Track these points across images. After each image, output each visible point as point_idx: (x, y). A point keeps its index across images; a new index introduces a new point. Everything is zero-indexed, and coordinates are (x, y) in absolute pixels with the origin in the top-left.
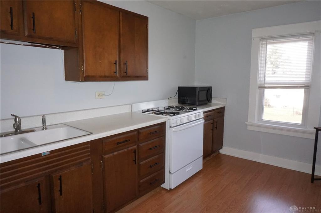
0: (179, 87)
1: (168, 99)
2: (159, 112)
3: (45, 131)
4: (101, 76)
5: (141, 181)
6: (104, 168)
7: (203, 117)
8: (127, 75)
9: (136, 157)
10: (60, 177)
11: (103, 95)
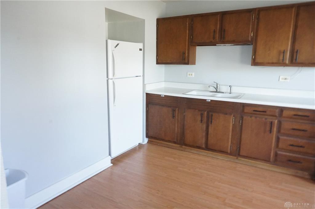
4: (269, 63)
5: (278, 152)
6: (242, 123)
8: (298, 62)
9: (275, 129)
10: (212, 115)
11: (286, 79)
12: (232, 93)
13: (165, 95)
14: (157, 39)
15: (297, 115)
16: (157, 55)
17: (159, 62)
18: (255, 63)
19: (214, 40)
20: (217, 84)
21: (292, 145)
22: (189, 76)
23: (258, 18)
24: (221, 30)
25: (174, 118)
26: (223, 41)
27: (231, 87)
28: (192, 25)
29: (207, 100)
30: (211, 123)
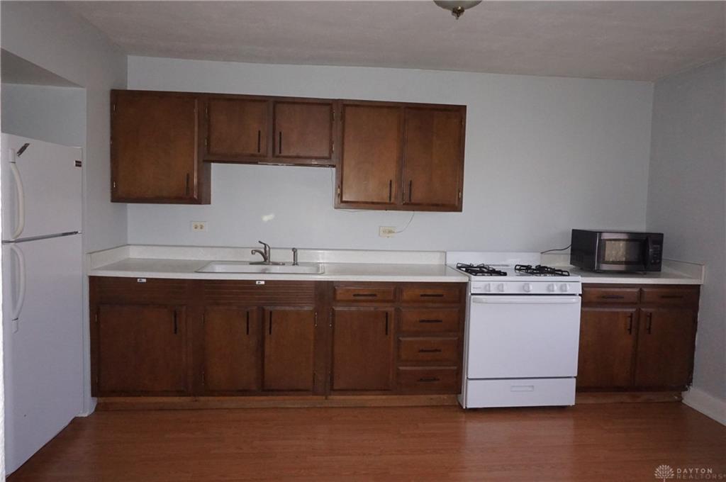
0: (573, 230)
1: (542, 253)
2: (488, 269)
3: (296, 267)
4: (367, 203)
5: (401, 368)
6: (333, 323)
7: (581, 293)
8: (413, 201)
9: (392, 326)
10: (271, 313)
11: (390, 232)
12: (297, 264)
13: (147, 279)
14: (112, 138)
15: (425, 295)
16: (114, 178)
17: (120, 195)
18: (342, 202)
19: (259, 151)
20: (265, 247)
21: (422, 351)
22: (197, 230)
23: (343, 118)
24: (274, 132)
25: (176, 332)
26: (278, 157)
27: (295, 250)
28: (207, 116)
29: (256, 281)
30: (270, 333)
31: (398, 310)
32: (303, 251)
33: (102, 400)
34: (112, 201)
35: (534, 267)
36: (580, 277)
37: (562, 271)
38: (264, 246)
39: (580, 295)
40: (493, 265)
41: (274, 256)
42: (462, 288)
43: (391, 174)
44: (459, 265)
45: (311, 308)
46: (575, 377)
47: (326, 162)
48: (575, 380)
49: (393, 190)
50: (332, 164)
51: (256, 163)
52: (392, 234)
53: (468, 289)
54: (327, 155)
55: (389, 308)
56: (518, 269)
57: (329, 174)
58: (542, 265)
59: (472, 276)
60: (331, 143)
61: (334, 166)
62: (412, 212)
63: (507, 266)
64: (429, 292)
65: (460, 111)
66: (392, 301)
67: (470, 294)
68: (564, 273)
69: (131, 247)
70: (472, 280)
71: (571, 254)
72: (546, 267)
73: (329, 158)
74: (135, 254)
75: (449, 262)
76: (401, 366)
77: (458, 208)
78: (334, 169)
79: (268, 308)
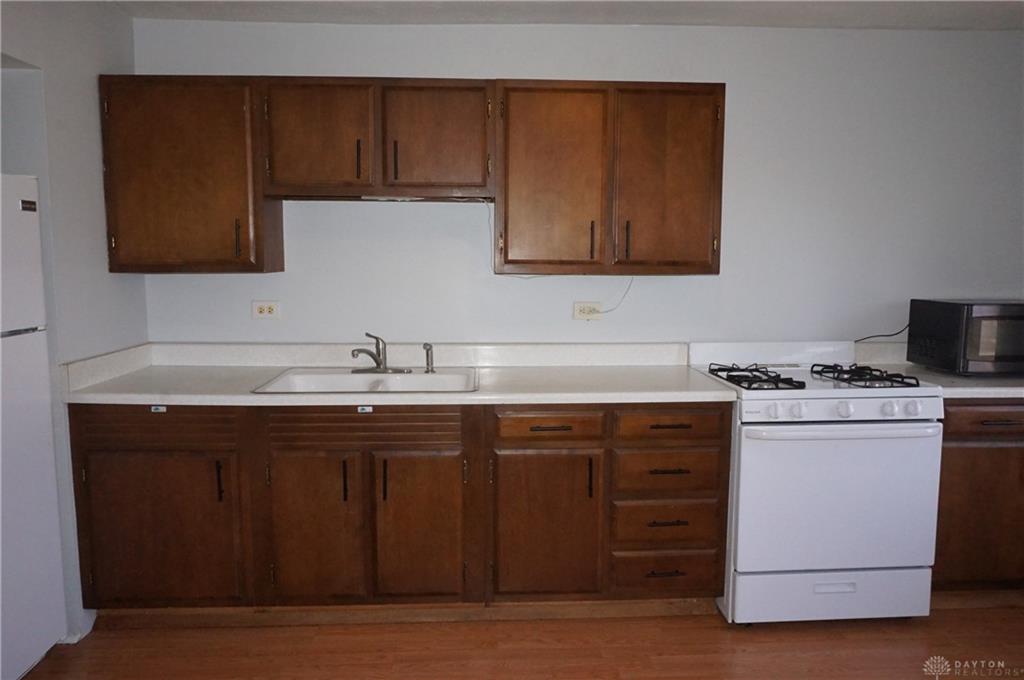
0: (912, 301)
1: (856, 341)
2: (767, 375)
3: (430, 375)
4: (550, 262)
5: (615, 553)
6: (496, 478)
7: (943, 417)
8: (632, 258)
9: (600, 481)
10: (385, 462)
11: (593, 311)
12: (433, 371)
13: (168, 406)
14: (107, 160)
15: (658, 427)
16: (112, 232)
17: (126, 259)
18: (508, 262)
19: (358, 177)
20: (378, 341)
21: (654, 524)
22: (261, 315)
23: (505, 114)
24: (384, 142)
25: (220, 498)
26: (392, 185)
27: (428, 348)
28: (266, 118)
29: (357, 406)
30: (385, 498)
31: (609, 453)
32: (443, 347)
33: (104, 612)
34: (111, 270)
35: (846, 368)
36: (940, 388)
37: (903, 377)
38: (374, 341)
39: (939, 420)
40: (773, 366)
41: (393, 358)
42: (723, 413)
43: (592, 211)
44: (713, 367)
45: (457, 453)
46: (931, 567)
47: (476, 193)
48: (930, 571)
49: (597, 237)
50: (488, 196)
51: (358, 198)
52: (595, 316)
53: (736, 414)
54: (478, 180)
55: (596, 451)
56: (817, 372)
57: (483, 214)
58: (861, 364)
59: (744, 391)
60: (486, 159)
61: (492, 200)
62: (630, 277)
63: (796, 366)
64: (666, 420)
65: (714, 93)
66: (600, 438)
67: (739, 423)
68: (906, 380)
69: (155, 347)
70: (744, 397)
71: (909, 342)
72: (868, 368)
73: (483, 185)
74: (159, 358)
75: (694, 362)
76: (615, 550)
77: (710, 266)
78: (492, 205)
79: (380, 455)
